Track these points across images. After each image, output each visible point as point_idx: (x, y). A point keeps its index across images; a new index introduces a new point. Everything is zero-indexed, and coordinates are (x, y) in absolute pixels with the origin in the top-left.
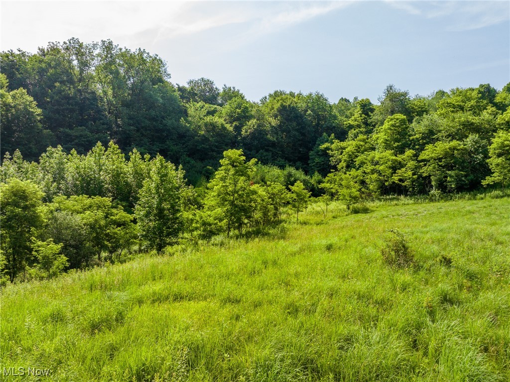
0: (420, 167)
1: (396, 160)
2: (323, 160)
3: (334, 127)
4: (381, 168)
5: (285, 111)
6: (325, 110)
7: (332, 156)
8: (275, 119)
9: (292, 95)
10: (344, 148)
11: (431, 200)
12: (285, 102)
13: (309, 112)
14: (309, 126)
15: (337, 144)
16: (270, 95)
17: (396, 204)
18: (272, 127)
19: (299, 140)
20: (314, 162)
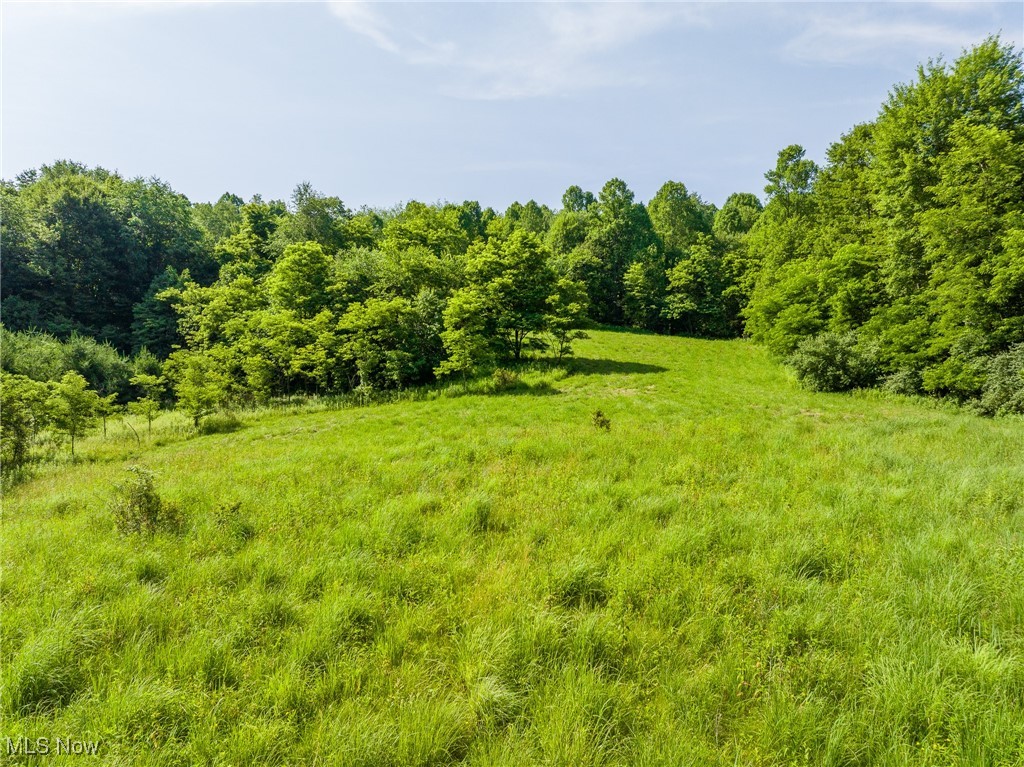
0: (340, 343)
1: (298, 330)
2: (162, 322)
3: (193, 255)
4: (271, 343)
5: (77, 210)
6: (173, 218)
7: (183, 316)
8: (48, 226)
9: (101, 175)
10: (206, 301)
11: (357, 403)
12: (76, 191)
13: (134, 218)
14: (135, 249)
15: (192, 290)
16: (46, 169)
17: (295, 413)
18: (42, 243)
19: (111, 278)
20: (144, 327)
